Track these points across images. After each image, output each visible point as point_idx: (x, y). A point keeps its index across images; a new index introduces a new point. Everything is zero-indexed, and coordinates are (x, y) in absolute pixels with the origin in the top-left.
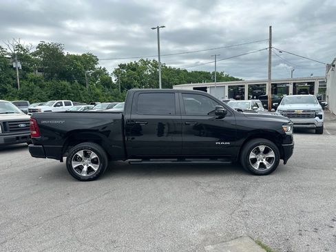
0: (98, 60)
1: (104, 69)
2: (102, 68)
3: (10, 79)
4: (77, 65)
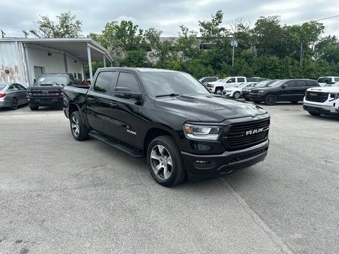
0: (323, 27)
1: (334, 38)
2: (332, 36)
3: (227, 57)
4: (292, 37)
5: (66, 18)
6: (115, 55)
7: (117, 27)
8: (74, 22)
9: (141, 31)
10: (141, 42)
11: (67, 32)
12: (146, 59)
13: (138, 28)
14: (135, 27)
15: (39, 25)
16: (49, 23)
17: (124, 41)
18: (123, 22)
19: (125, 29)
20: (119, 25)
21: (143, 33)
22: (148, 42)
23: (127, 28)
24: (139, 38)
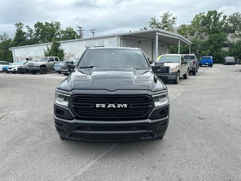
5: (166, 17)
6: (199, 38)
7: (203, 17)
8: (171, 18)
9: (225, 17)
10: (223, 26)
11: (165, 26)
12: (226, 40)
13: (222, 15)
14: (219, 15)
15: (149, 24)
16: (155, 22)
17: (208, 27)
18: (209, 12)
19: (210, 18)
20: (206, 15)
21: (227, 18)
22: (231, 25)
23: (212, 17)
24: (222, 23)
